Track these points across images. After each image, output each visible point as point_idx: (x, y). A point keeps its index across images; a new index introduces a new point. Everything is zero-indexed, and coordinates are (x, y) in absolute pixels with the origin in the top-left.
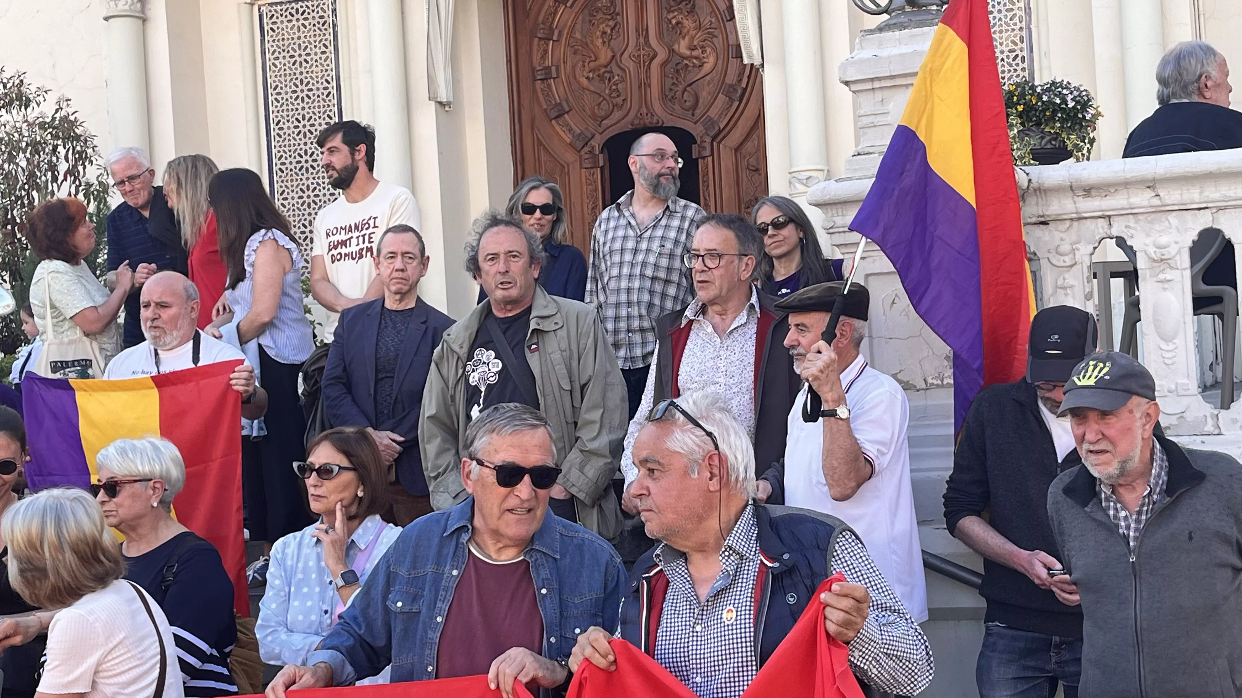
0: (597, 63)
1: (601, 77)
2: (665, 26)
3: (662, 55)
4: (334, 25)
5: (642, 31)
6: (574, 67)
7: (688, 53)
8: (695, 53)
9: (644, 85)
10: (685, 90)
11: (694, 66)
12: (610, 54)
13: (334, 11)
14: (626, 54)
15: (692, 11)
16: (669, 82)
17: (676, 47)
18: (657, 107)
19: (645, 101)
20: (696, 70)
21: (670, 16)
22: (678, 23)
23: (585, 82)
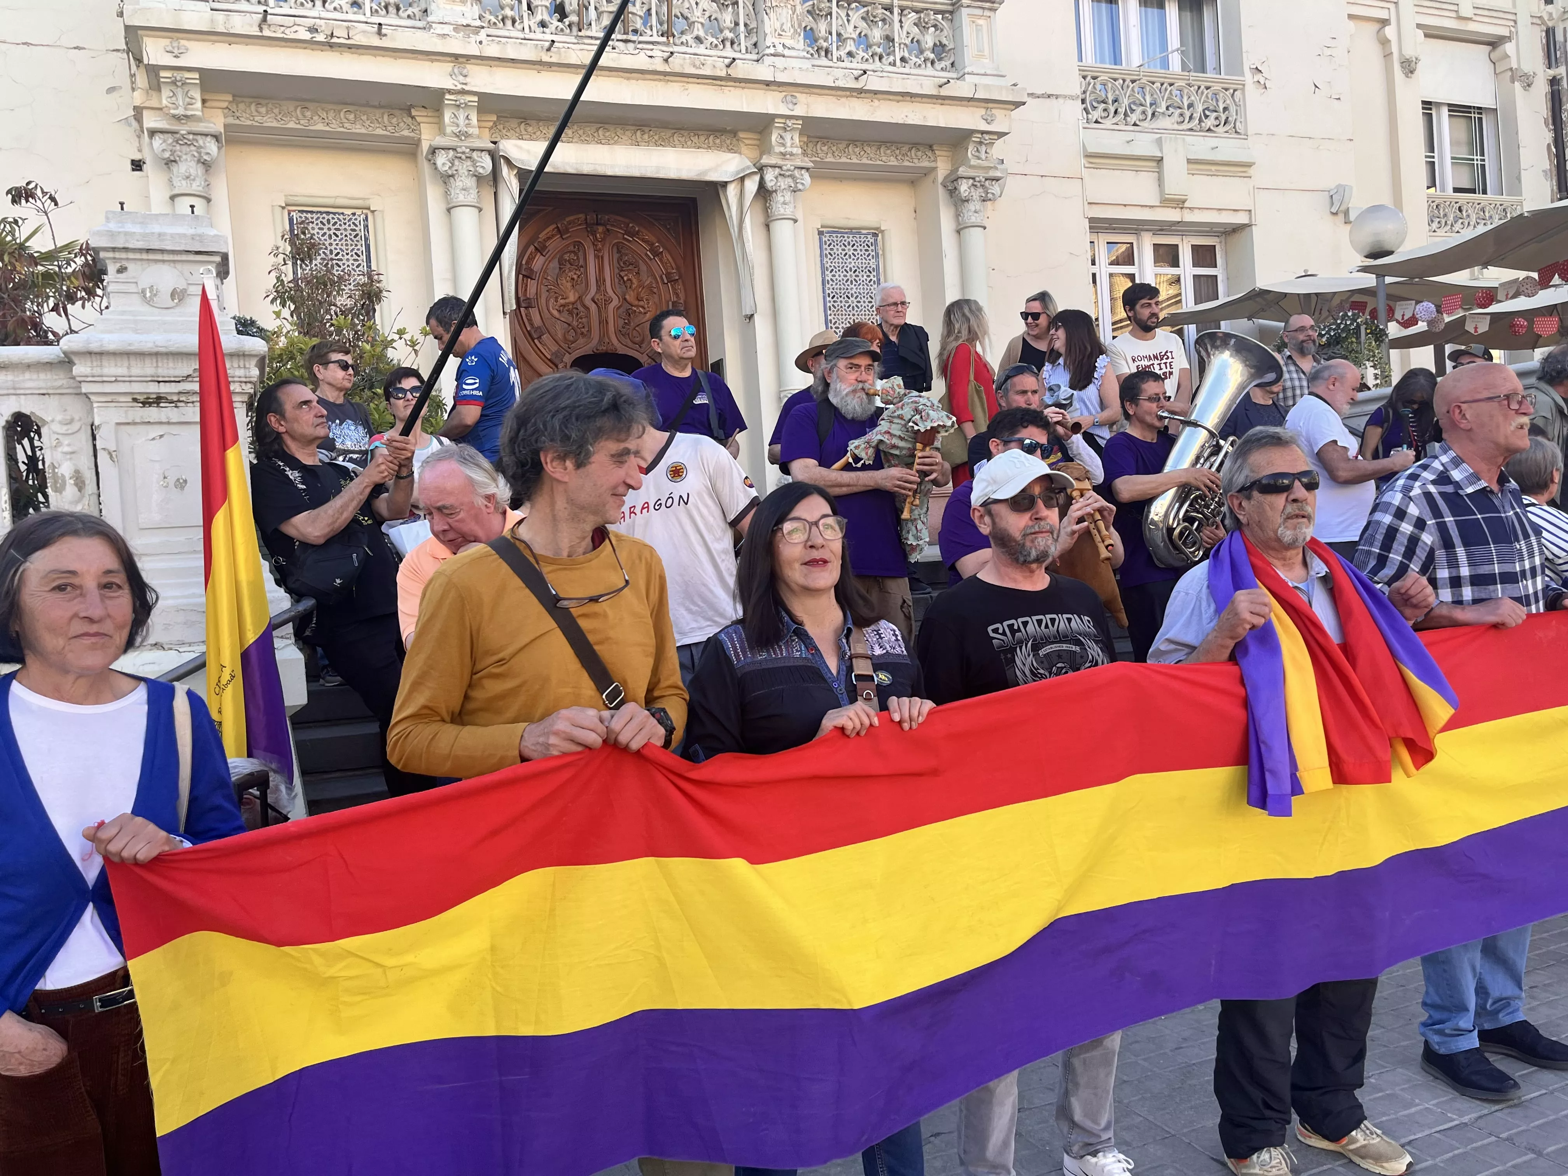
0: (567, 301)
1: (570, 312)
2: (616, 280)
3: (615, 302)
4: (366, 239)
5: (600, 281)
6: (547, 301)
7: (636, 303)
8: (641, 303)
9: (604, 322)
10: (635, 329)
11: (640, 312)
12: (577, 295)
13: (366, 227)
14: (589, 297)
15: (638, 273)
16: (621, 322)
17: (627, 297)
18: (615, 341)
19: (604, 333)
20: (642, 316)
21: (622, 274)
22: (629, 280)
23: (555, 313)
